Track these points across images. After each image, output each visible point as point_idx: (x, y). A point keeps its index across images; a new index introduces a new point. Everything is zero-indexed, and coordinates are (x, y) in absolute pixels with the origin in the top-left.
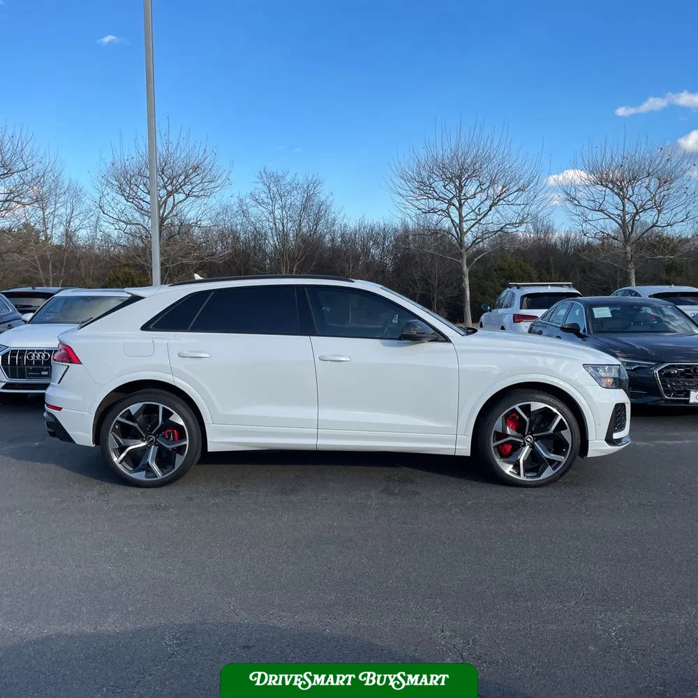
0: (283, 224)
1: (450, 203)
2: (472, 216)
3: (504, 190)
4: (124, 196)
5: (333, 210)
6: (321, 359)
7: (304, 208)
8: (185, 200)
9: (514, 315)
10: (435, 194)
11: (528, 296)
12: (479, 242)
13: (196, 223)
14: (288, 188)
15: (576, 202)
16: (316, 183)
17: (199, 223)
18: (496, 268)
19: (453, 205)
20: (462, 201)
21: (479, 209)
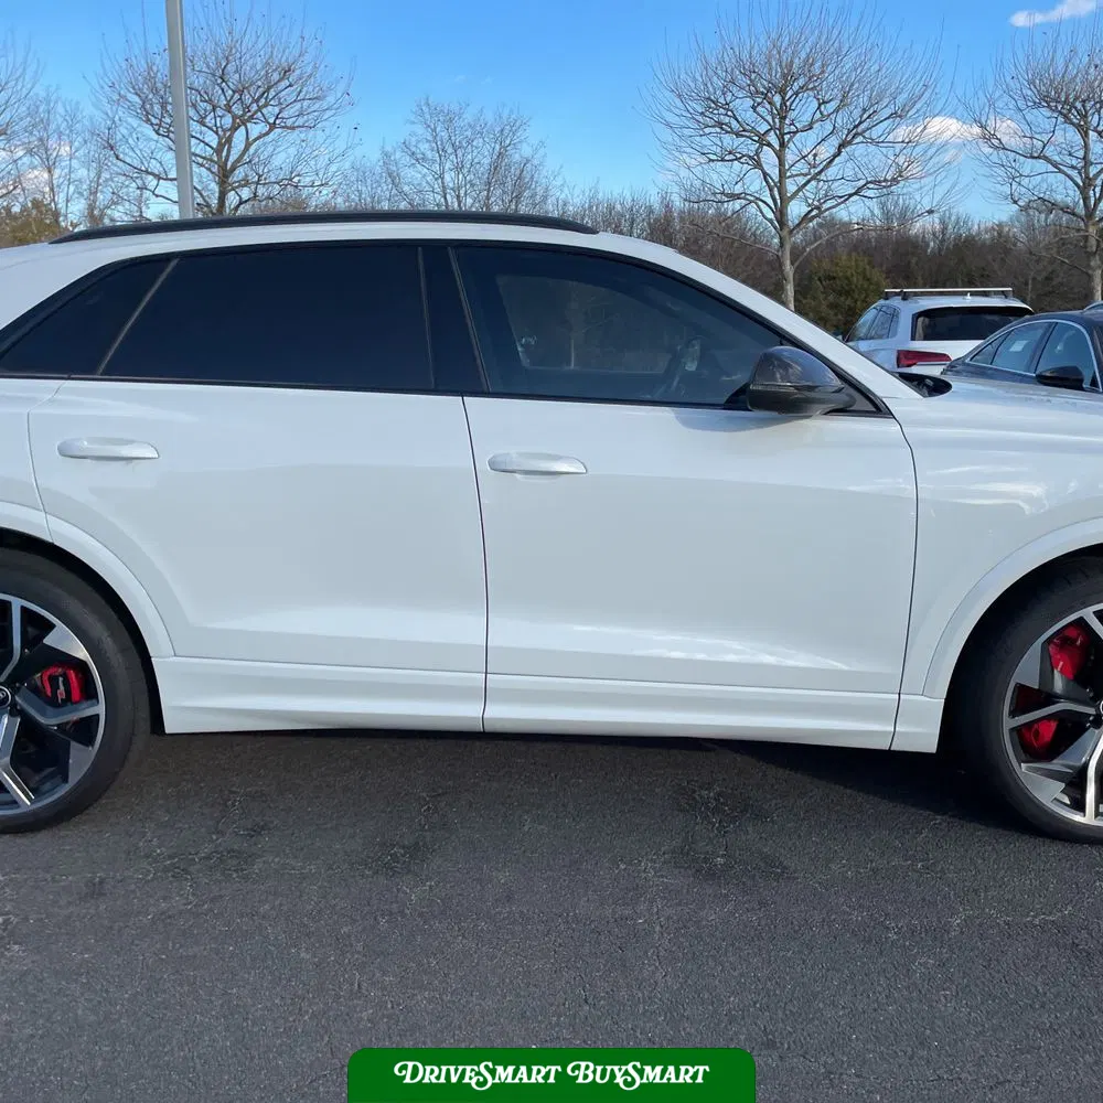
0: (458, 196)
1: (762, 141)
2: (802, 167)
3: (865, 116)
4: (152, 124)
5: (544, 173)
6: (494, 466)
7: (495, 168)
8: (267, 134)
9: (899, 352)
10: (734, 123)
11: (927, 313)
12: (814, 217)
13: (291, 179)
14: (469, 133)
15: (995, 142)
16: (514, 127)
17: (296, 180)
18: (820, 275)
19: (769, 145)
20: (787, 137)
21: (815, 155)
